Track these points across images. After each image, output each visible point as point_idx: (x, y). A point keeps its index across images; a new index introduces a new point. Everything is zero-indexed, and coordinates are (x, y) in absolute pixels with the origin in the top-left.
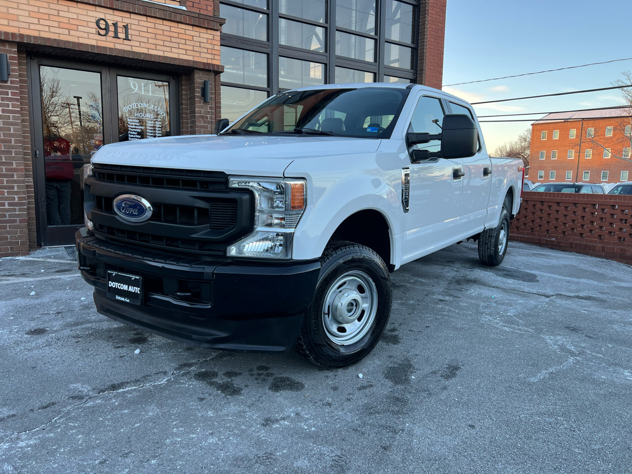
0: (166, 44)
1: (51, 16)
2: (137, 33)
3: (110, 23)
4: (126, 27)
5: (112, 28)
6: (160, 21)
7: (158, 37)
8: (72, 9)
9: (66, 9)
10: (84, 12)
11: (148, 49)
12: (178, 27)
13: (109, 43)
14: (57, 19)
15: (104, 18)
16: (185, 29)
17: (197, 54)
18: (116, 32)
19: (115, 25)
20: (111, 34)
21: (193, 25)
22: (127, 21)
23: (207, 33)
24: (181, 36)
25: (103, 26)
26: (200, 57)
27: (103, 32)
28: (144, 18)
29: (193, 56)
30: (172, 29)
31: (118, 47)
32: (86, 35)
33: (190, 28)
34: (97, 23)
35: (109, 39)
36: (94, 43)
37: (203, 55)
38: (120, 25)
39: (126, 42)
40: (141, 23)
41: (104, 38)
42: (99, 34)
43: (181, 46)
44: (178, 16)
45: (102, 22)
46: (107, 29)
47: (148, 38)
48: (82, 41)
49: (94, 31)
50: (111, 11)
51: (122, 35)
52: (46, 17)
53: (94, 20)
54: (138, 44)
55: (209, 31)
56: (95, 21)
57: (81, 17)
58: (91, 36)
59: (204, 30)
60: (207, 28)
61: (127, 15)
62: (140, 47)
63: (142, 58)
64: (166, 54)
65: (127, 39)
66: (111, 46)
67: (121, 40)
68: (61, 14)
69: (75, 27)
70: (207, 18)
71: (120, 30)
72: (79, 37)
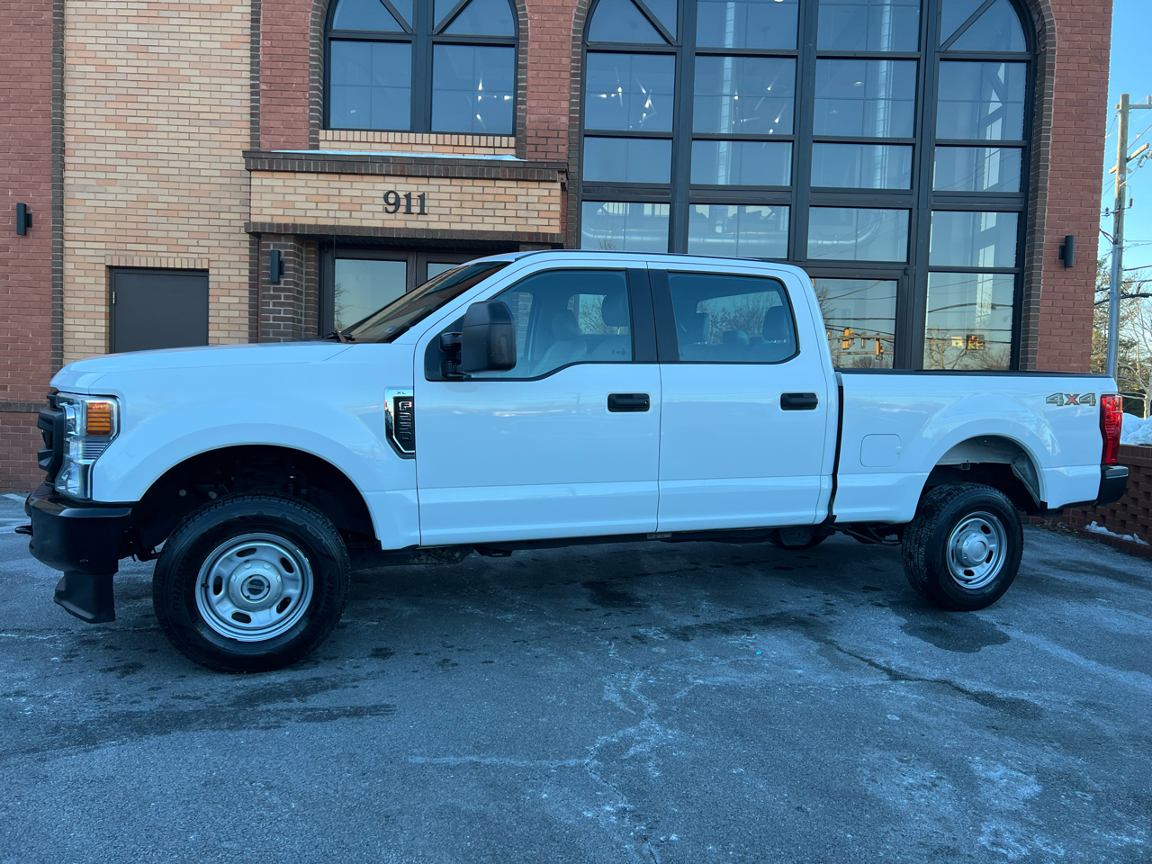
0: (477, 212)
1: (331, 197)
2: (436, 203)
3: (401, 195)
4: (422, 198)
5: (403, 202)
6: (469, 182)
7: (465, 204)
8: (355, 185)
9: (348, 185)
10: (370, 186)
11: (450, 222)
12: (495, 186)
13: (398, 222)
14: (337, 199)
15: (393, 189)
16: (505, 188)
17: (522, 221)
18: (409, 206)
19: (408, 197)
20: (402, 209)
21: (517, 180)
22: (424, 189)
23: (539, 188)
24: (498, 198)
25: (392, 201)
26: (527, 224)
27: (391, 209)
28: (447, 181)
29: (516, 225)
30: (486, 190)
31: (411, 225)
32: (370, 216)
33: (513, 184)
34: (386, 198)
35: (399, 216)
36: (379, 224)
37: (531, 222)
38: (414, 195)
39: (421, 217)
40: (443, 189)
41: (392, 216)
42: (387, 212)
43: (498, 213)
44: (493, 170)
45: (392, 196)
46: (397, 204)
47: (451, 208)
48: (365, 223)
49: (380, 208)
50: (403, 180)
51: (416, 209)
52: (326, 199)
53: (381, 194)
54: (436, 218)
55: (543, 185)
56: (382, 196)
57: (366, 193)
58: (377, 215)
59: (535, 185)
60: (539, 181)
61: (425, 181)
62: (439, 221)
63: (439, 236)
64: (477, 227)
65: (422, 213)
66: (400, 225)
67: (415, 215)
68: (343, 192)
69: (358, 207)
70: (537, 165)
71: (414, 202)
72: (361, 219)
